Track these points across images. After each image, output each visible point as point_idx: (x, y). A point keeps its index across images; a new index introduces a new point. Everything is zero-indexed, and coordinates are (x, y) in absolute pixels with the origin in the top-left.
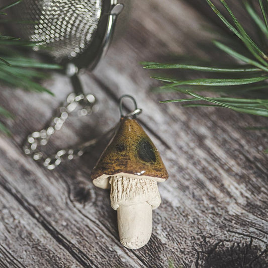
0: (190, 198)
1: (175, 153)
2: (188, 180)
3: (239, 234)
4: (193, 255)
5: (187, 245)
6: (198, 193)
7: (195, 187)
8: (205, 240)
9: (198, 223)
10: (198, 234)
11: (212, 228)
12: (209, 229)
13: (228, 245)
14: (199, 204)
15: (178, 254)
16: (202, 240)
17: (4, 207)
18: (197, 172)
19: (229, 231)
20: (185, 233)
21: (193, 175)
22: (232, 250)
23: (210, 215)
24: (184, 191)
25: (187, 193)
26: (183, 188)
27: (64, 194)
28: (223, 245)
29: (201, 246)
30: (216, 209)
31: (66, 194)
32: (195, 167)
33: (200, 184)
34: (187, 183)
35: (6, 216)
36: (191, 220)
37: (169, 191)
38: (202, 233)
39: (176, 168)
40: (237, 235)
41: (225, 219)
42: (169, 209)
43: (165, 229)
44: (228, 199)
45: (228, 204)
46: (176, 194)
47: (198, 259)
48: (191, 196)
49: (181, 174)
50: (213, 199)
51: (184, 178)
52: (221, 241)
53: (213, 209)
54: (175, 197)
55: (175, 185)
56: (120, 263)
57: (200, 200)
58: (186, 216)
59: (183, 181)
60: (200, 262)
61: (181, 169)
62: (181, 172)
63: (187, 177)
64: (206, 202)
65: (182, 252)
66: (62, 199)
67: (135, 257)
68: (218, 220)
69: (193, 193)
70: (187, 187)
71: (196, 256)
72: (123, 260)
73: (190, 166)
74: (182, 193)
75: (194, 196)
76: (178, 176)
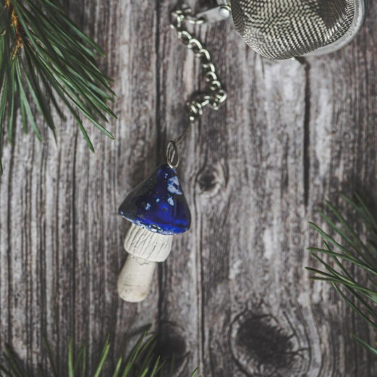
0: (281, 260)
1: (306, 211)
2: (295, 244)
3: (289, 322)
4: (241, 308)
5: (245, 296)
6: (292, 261)
7: (294, 254)
8: (260, 304)
9: (269, 286)
10: (260, 294)
11: (275, 300)
12: (272, 298)
13: (273, 323)
14: (284, 271)
15: (232, 297)
16: (259, 301)
17: (143, 138)
18: (307, 244)
19: (284, 313)
20: (252, 285)
21: (302, 243)
22: (272, 330)
23: (283, 288)
24: (283, 250)
25: (284, 253)
26: (285, 247)
27: (196, 168)
28: (269, 320)
29: (254, 305)
30: (292, 287)
31: (197, 171)
32: (310, 238)
33: (300, 256)
34: (291, 246)
35: (138, 147)
36: (266, 278)
37: (272, 240)
38: (264, 296)
39: (296, 225)
40: (286, 322)
41: (290, 301)
42: (259, 254)
43: (242, 268)
44: (307, 287)
45: (304, 291)
46: (275, 247)
47: (242, 314)
48: (284, 258)
49: (295, 234)
50: (297, 276)
51: (293, 239)
52: (271, 315)
53: (290, 284)
54: (273, 249)
55: (282, 239)
56: (185, 265)
57: (287, 268)
58: (266, 272)
59: (290, 241)
60: (241, 318)
61: (298, 230)
62: (296, 232)
63: (296, 240)
64: (290, 274)
65: (236, 298)
66: (191, 172)
67: (199, 270)
68: (285, 296)
69: (288, 258)
70: (288, 249)
71: (243, 310)
72: (189, 264)
73: (307, 234)
74: (280, 250)
75: (286, 261)
76: (291, 234)
